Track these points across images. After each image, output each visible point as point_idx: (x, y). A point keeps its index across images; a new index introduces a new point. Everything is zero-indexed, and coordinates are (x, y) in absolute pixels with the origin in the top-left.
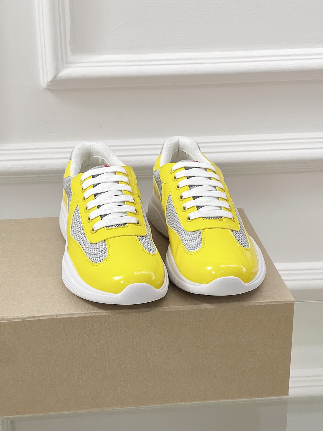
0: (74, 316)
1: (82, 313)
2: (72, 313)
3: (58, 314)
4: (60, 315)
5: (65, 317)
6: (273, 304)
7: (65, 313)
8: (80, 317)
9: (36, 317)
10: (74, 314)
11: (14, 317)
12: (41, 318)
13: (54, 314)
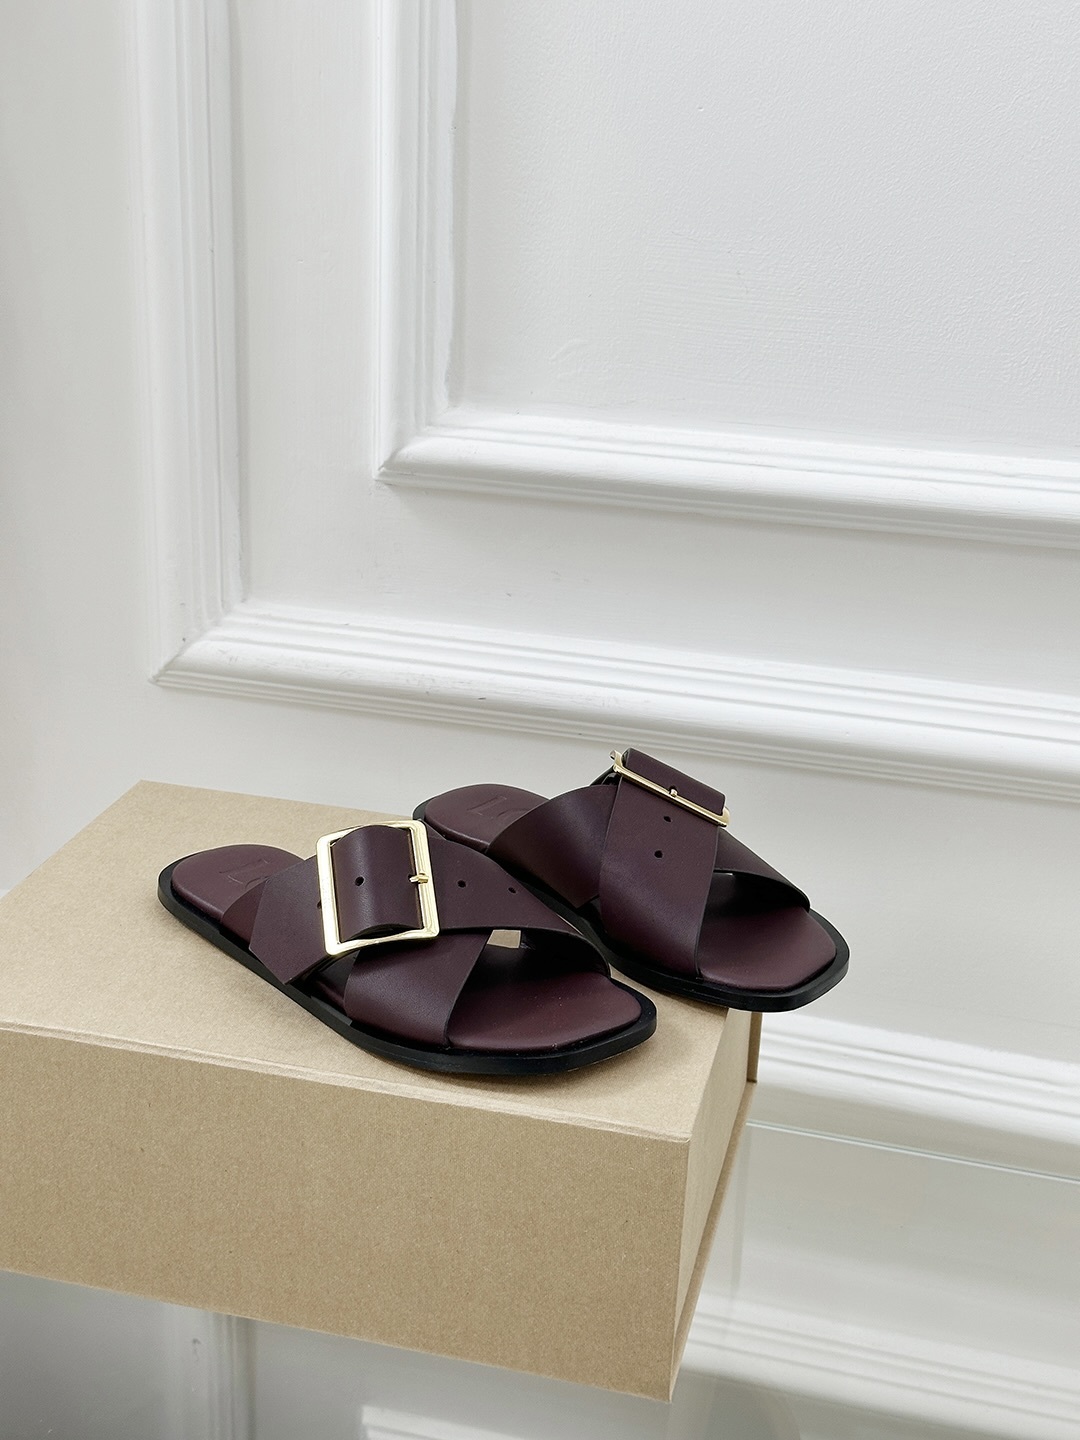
1: (136, 1043)
2: (114, 1037)
4: (85, 1035)
5: (96, 1043)
6: (630, 1134)
7: (98, 1034)
8: (132, 1053)
9: (27, 1027)
10: (117, 1040)
12: (39, 1033)
13: (72, 1030)
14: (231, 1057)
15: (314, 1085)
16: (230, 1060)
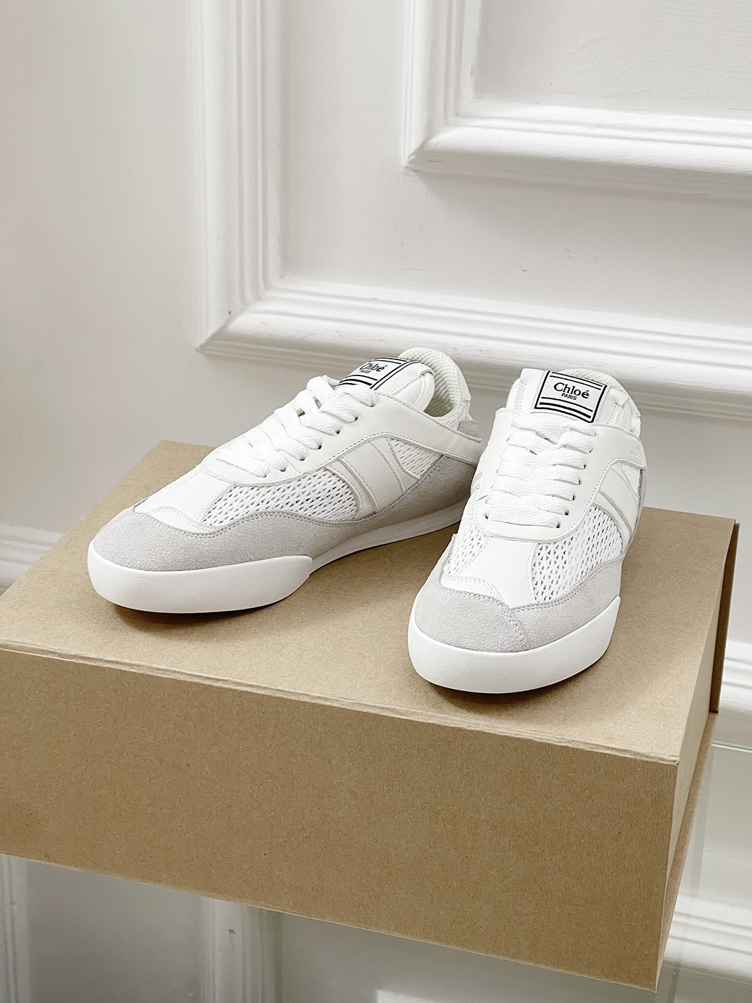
0: (166, 677)
1: (182, 673)
2: (164, 667)
3: (134, 662)
4: (138, 666)
5: (148, 673)
6: (623, 755)
7: (149, 665)
8: (180, 682)
10: (166, 670)
11: (45, 649)
12: (98, 664)
14: (266, 686)
15: (340, 710)
16: (266, 688)
